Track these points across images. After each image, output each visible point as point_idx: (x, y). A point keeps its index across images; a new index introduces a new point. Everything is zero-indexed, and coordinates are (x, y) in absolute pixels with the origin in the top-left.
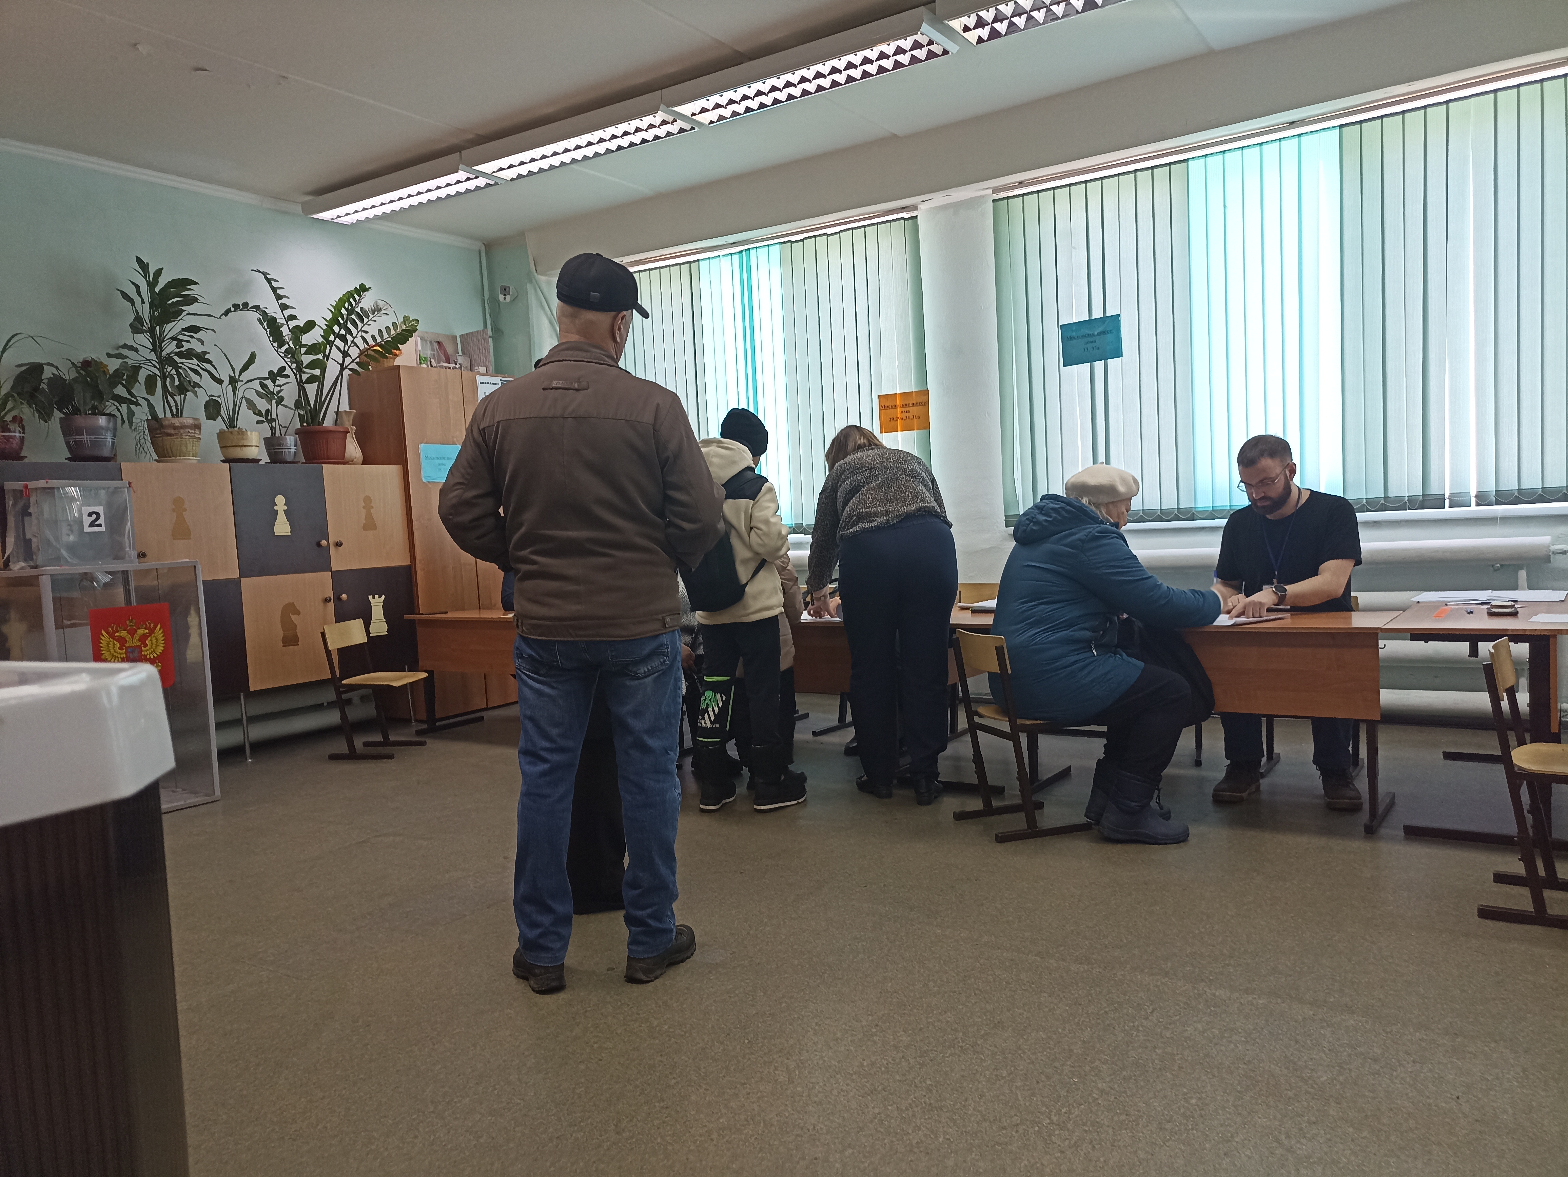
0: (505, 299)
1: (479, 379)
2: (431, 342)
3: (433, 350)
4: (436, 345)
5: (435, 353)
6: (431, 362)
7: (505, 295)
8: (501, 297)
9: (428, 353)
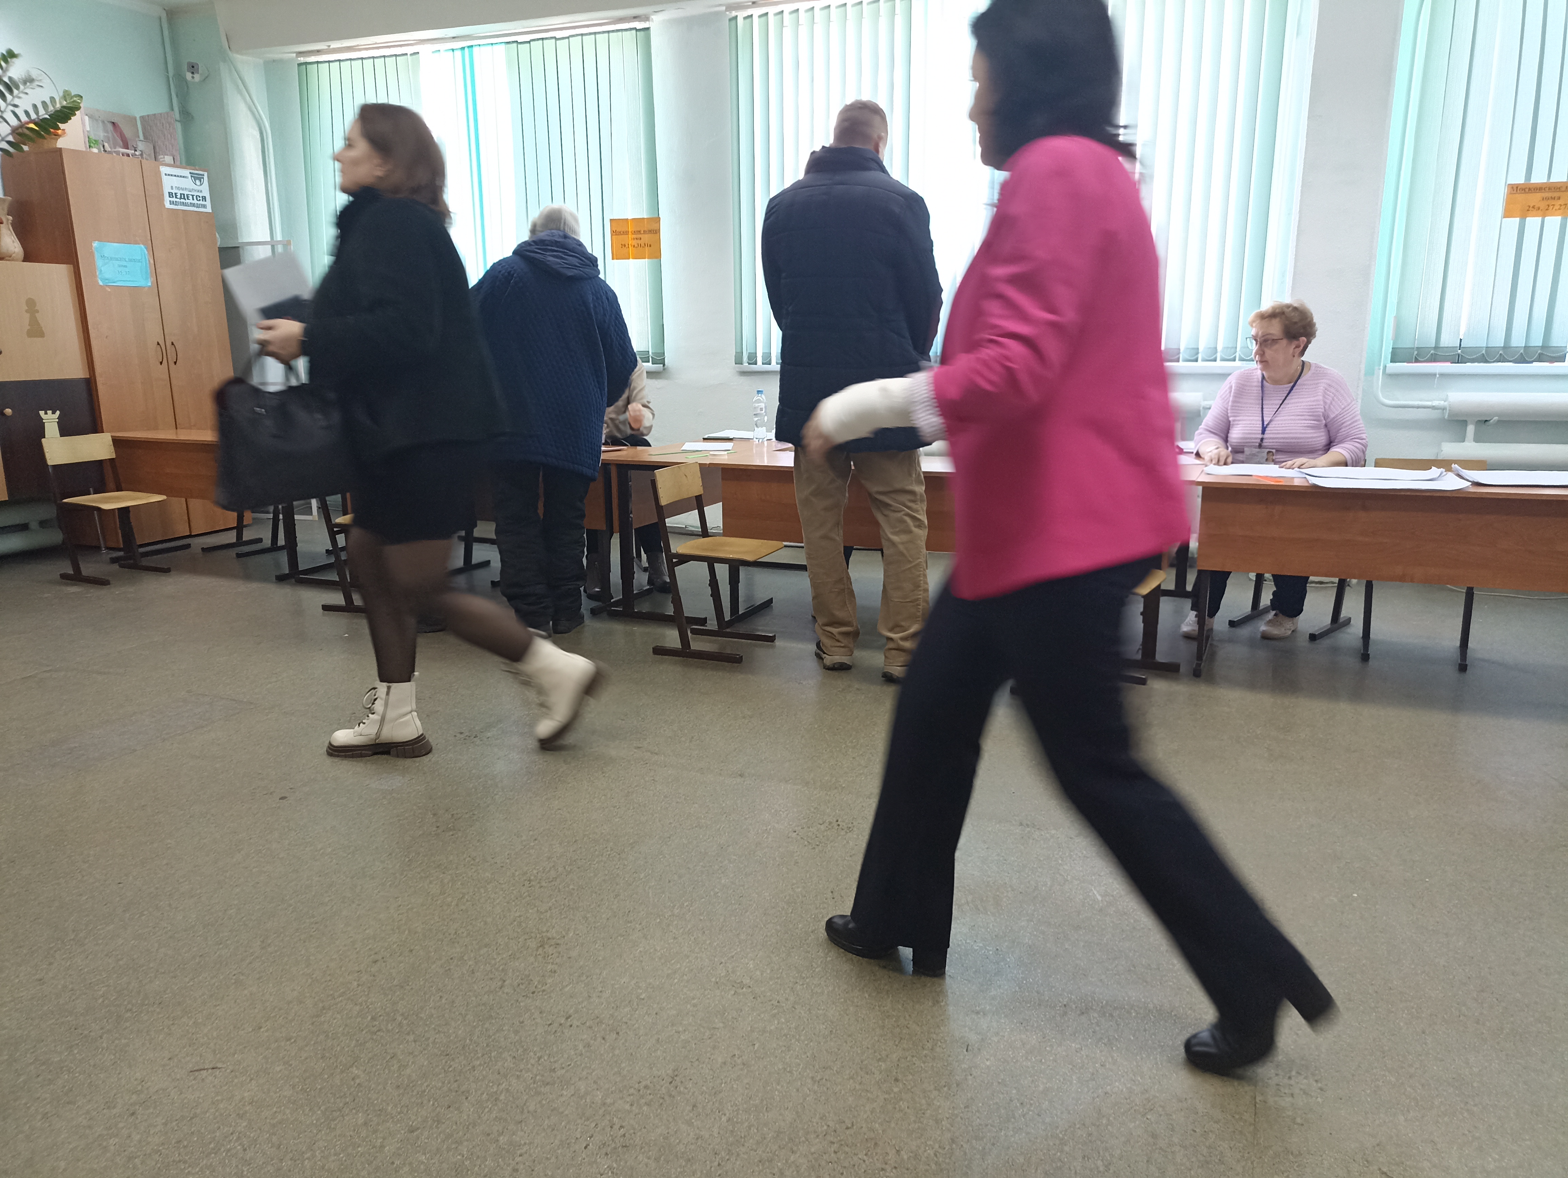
0: (193, 77)
1: (164, 170)
2: (103, 122)
3: (106, 131)
4: (110, 127)
5: (110, 135)
6: (104, 146)
7: (193, 73)
8: (189, 76)
9: (101, 135)
